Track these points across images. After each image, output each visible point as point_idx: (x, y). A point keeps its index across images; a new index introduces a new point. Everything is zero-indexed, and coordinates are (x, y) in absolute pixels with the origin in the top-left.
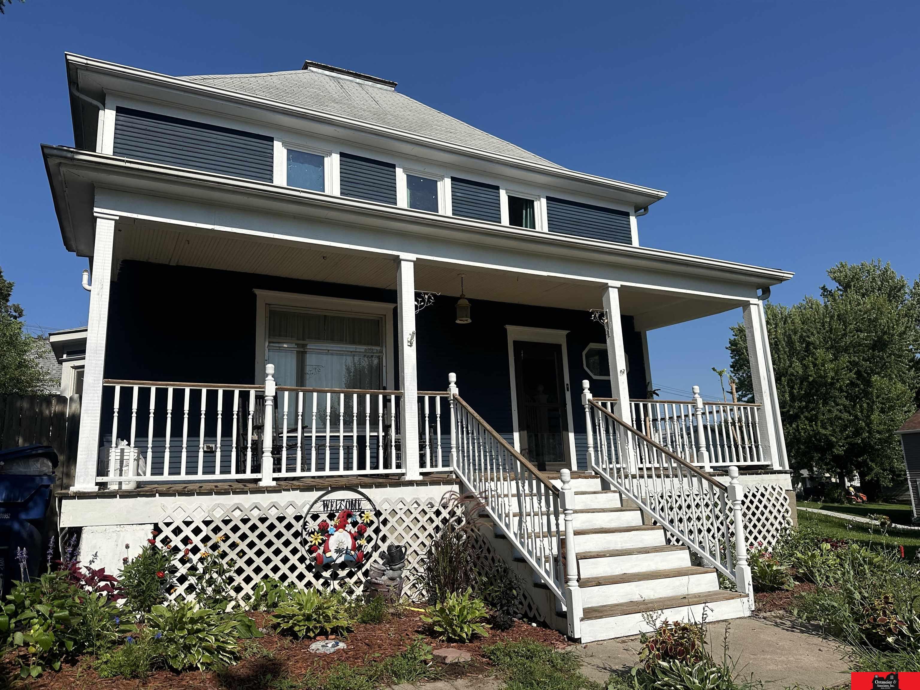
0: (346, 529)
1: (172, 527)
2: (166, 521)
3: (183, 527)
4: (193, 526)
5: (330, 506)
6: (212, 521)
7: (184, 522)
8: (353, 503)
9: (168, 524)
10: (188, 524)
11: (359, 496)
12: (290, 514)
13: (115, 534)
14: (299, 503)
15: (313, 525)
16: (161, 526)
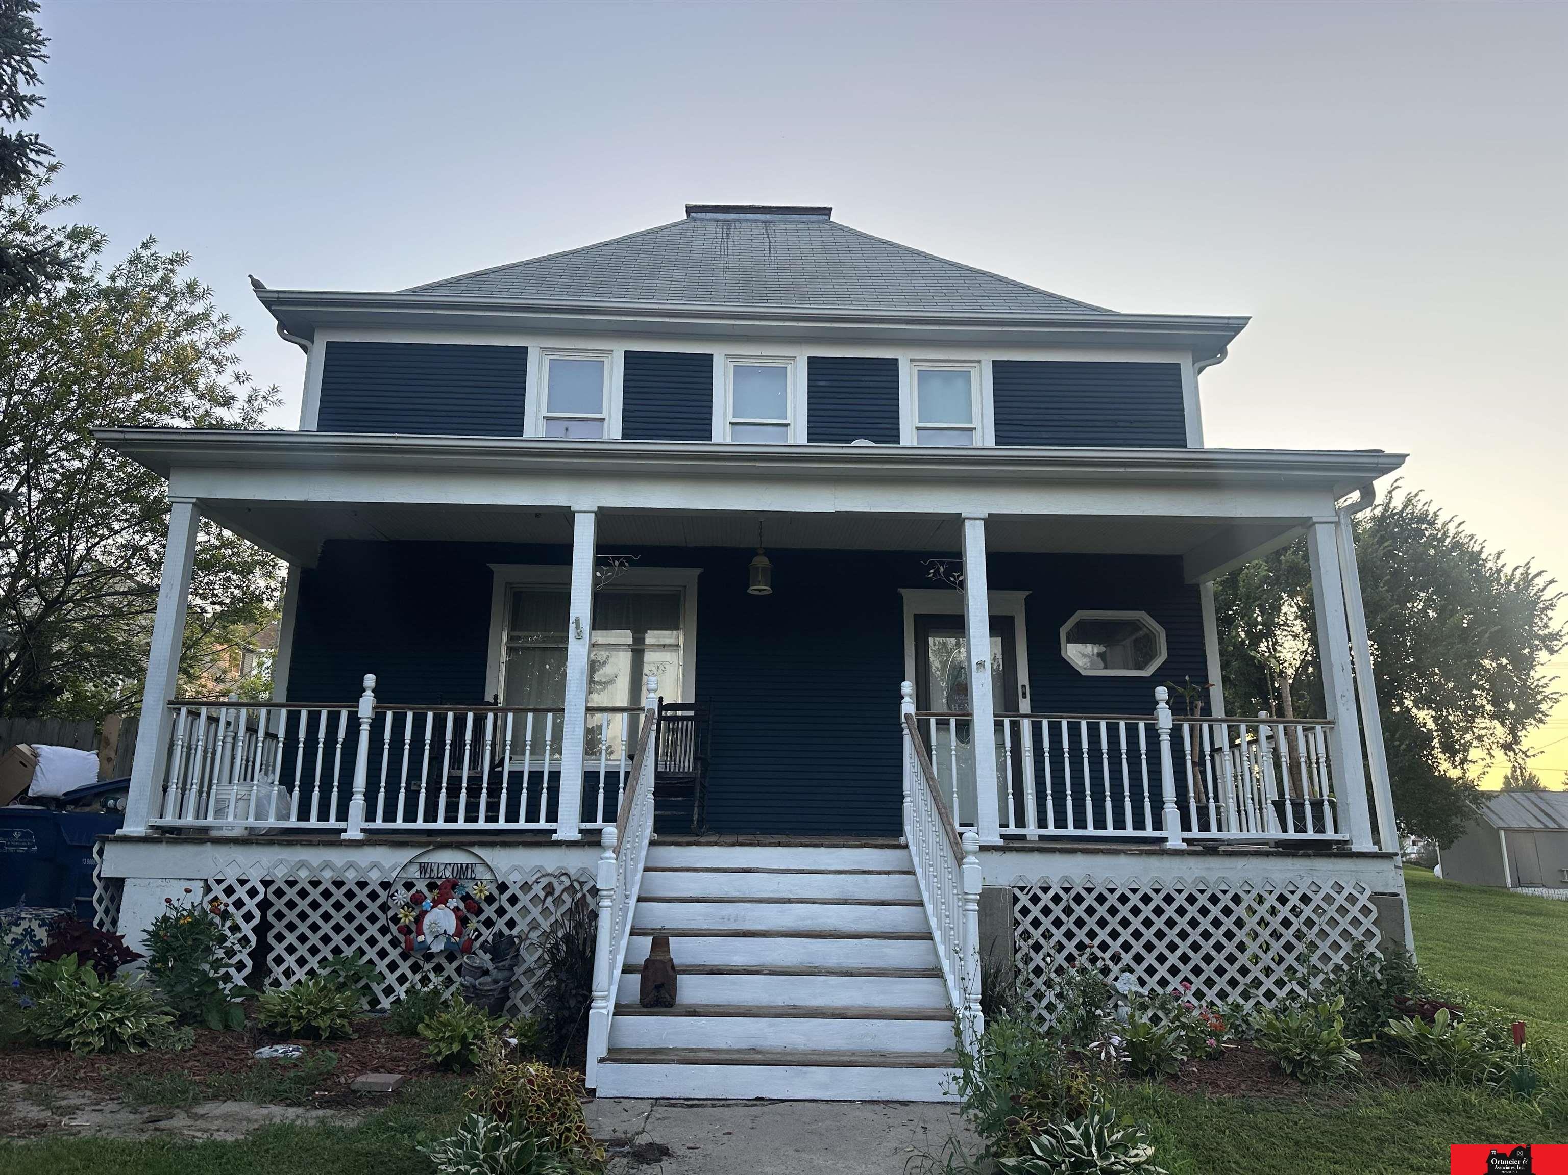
0: (448, 904)
1: (224, 885)
2: (217, 878)
3: (237, 886)
4: (248, 886)
5: (429, 870)
6: (272, 882)
7: (238, 880)
8: (463, 870)
9: (219, 882)
10: (242, 882)
11: (470, 860)
12: (374, 877)
13: (159, 890)
14: (387, 865)
15: (402, 895)
16: (211, 882)
